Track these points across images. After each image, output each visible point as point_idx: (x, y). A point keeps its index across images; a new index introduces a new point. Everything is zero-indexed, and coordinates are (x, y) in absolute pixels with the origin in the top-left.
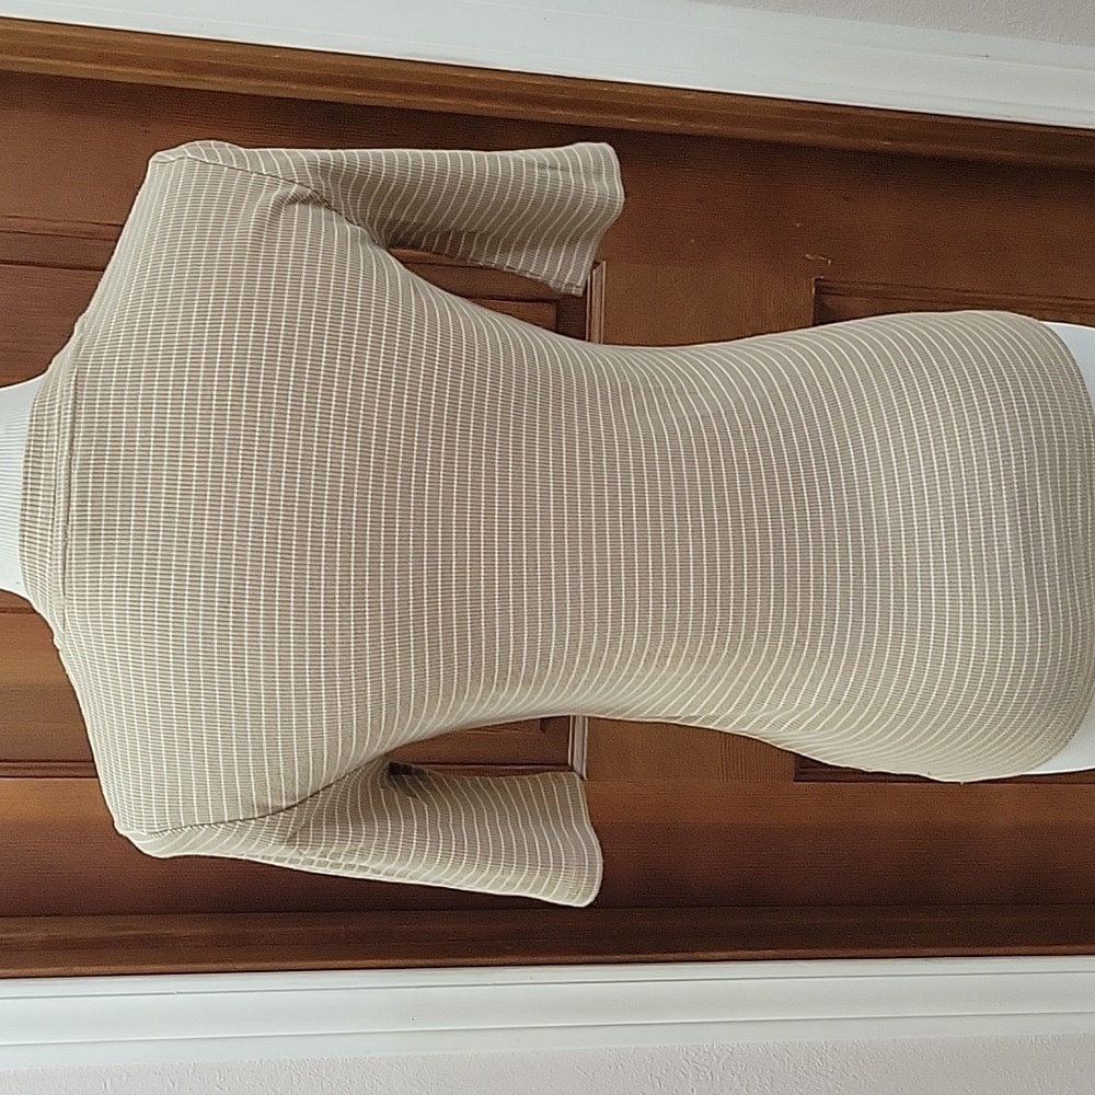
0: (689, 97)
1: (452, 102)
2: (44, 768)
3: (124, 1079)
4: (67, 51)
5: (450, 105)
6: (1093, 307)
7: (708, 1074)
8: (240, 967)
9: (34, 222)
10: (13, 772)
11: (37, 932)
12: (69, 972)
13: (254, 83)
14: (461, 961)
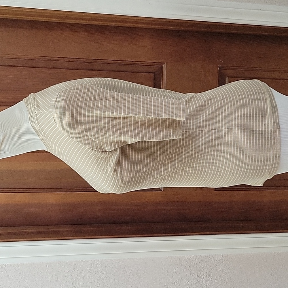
0: (186, 22)
1: (127, 24)
2: (30, 190)
3: (51, 265)
4: (31, 14)
5: (126, 25)
6: (287, 71)
7: (193, 262)
8: (78, 238)
9: (24, 56)
10: (23, 191)
11: (29, 230)
12: (37, 239)
13: (78, 21)
14: (132, 236)
